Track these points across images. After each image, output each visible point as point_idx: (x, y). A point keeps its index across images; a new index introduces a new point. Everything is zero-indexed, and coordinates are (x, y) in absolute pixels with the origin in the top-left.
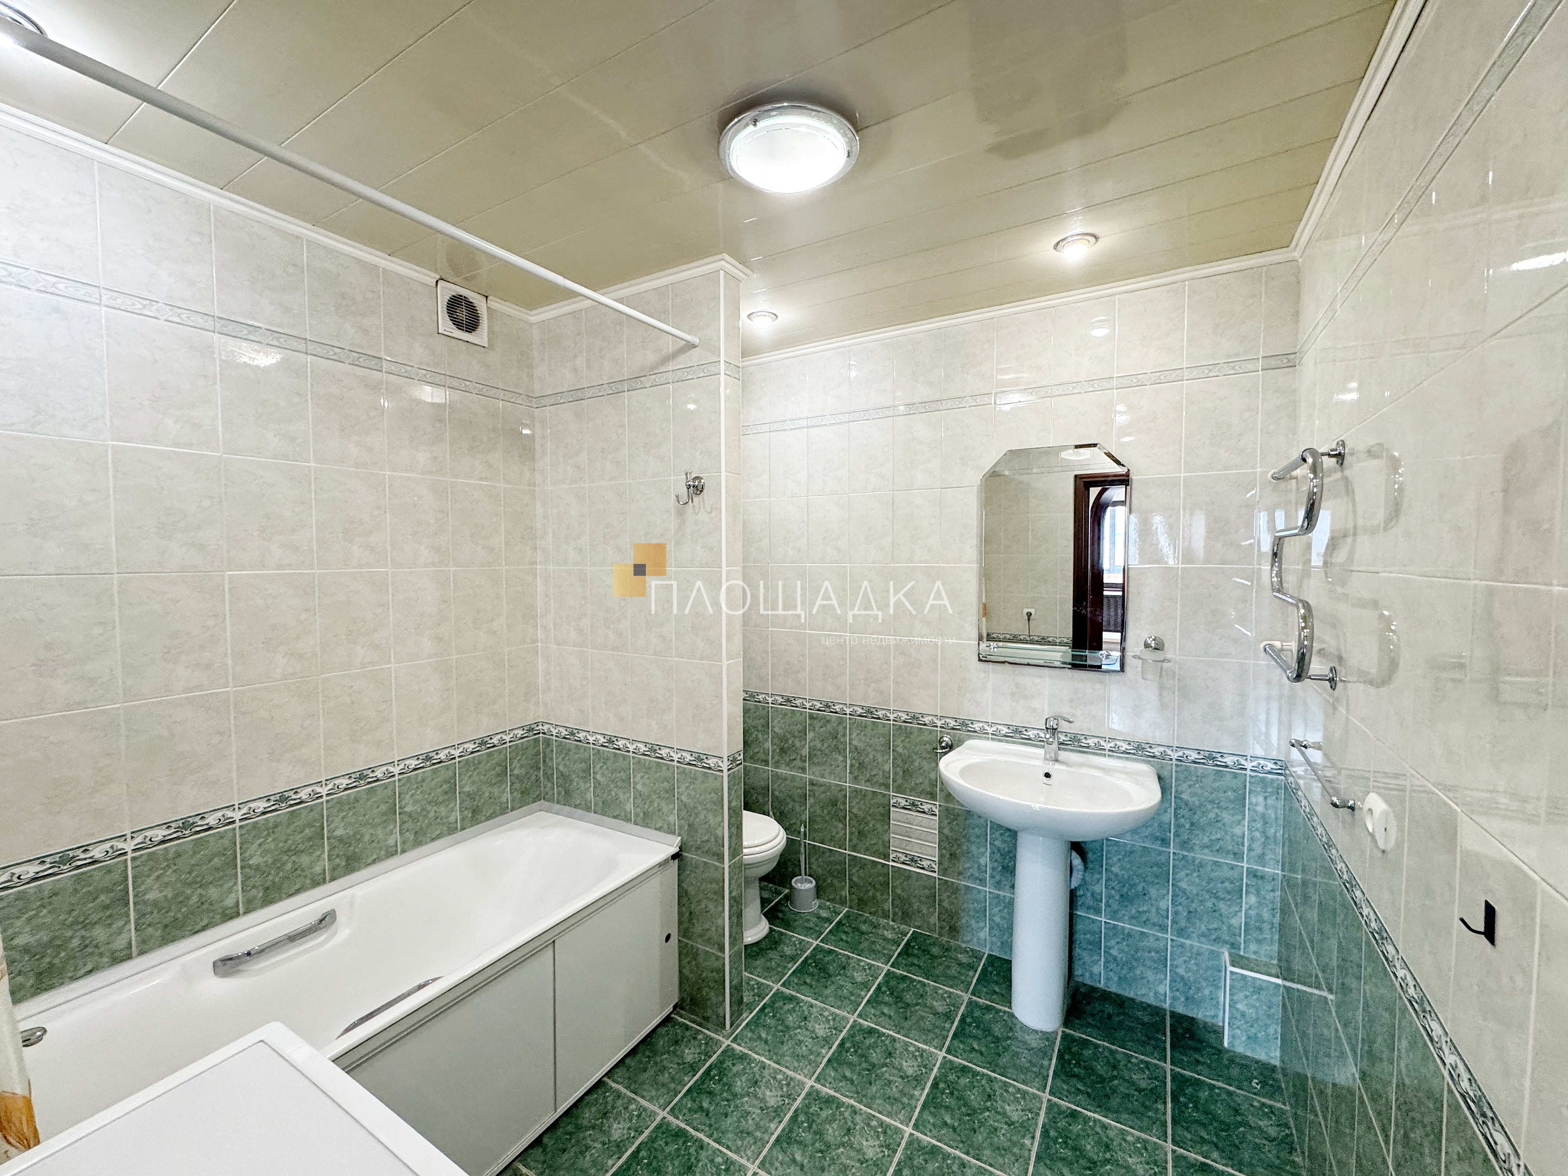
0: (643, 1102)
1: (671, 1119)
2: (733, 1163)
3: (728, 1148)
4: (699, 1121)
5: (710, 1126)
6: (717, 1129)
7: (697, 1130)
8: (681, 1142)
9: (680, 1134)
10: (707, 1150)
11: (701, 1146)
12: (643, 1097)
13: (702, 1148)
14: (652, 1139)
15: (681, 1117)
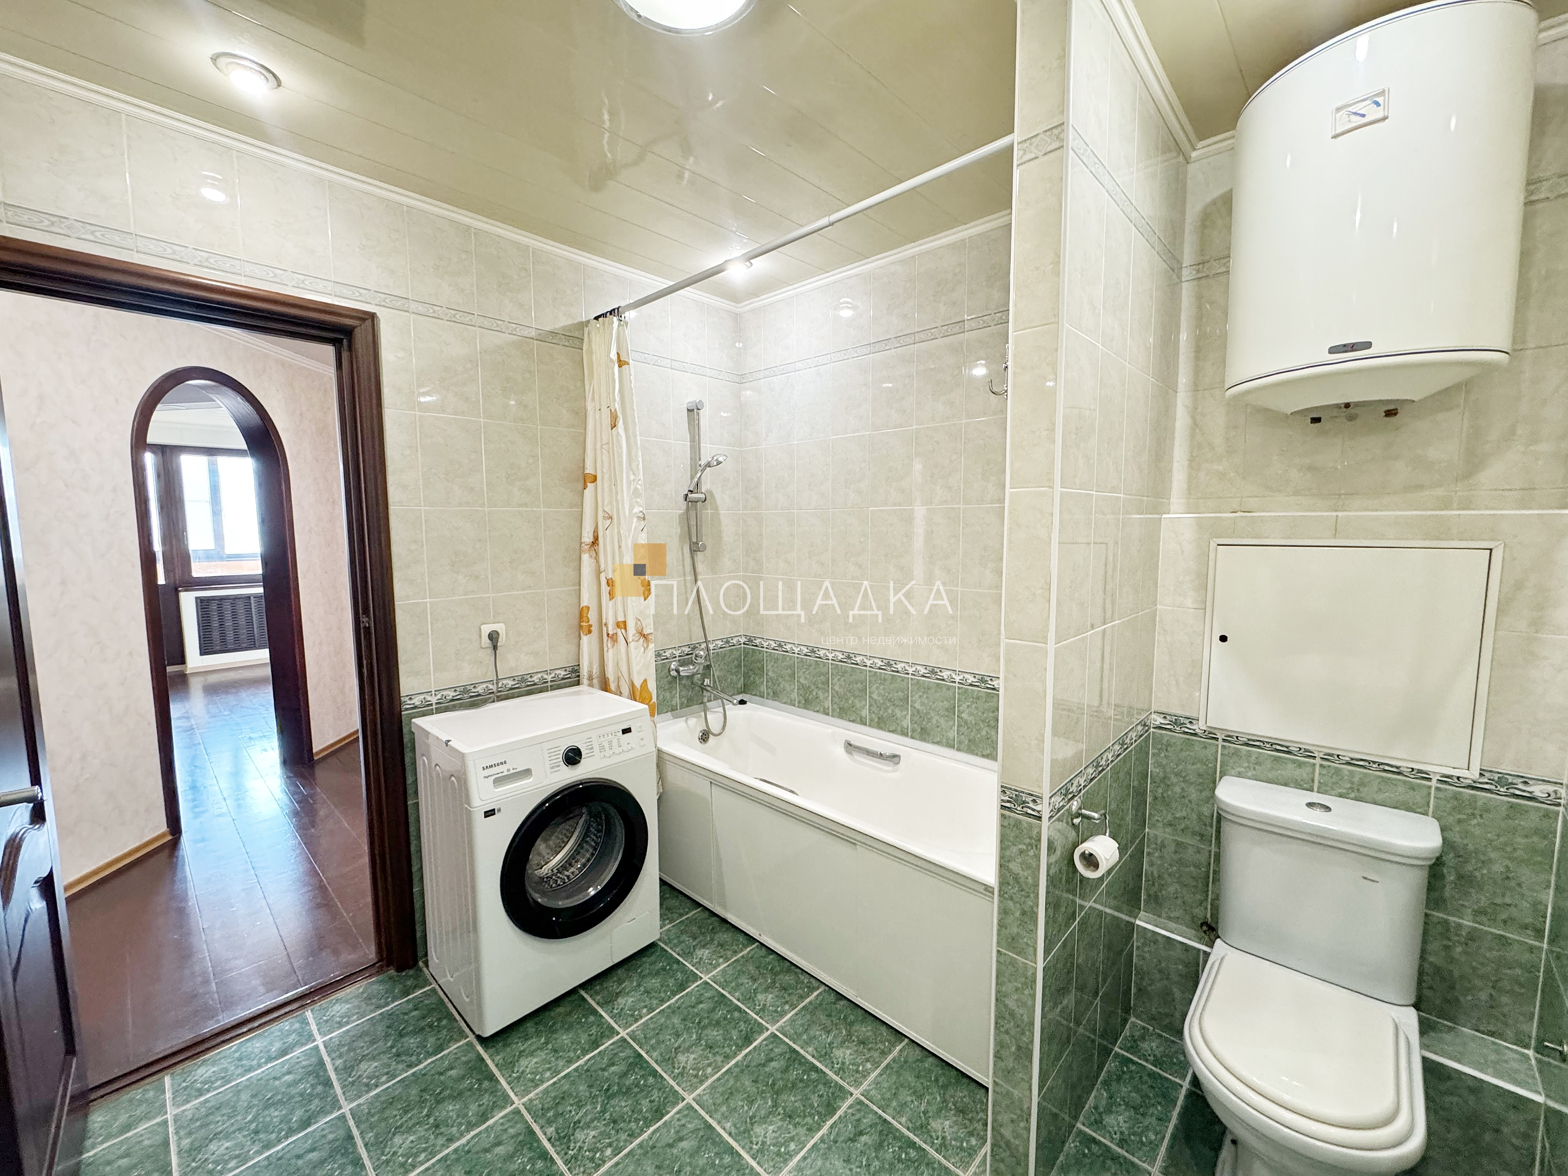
0: (873, 1075)
1: (850, 1101)
2: (786, 1162)
3: (804, 1158)
4: (843, 1130)
5: (835, 1142)
6: (829, 1148)
7: (831, 1127)
8: (820, 1109)
9: (831, 1109)
10: (806, 1135)
11: (811, 1130)
12: (881, 1075)
13: (809, 1130)
14: (828, 1083)
15: (850, 1111)
